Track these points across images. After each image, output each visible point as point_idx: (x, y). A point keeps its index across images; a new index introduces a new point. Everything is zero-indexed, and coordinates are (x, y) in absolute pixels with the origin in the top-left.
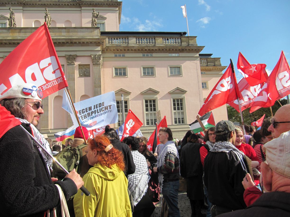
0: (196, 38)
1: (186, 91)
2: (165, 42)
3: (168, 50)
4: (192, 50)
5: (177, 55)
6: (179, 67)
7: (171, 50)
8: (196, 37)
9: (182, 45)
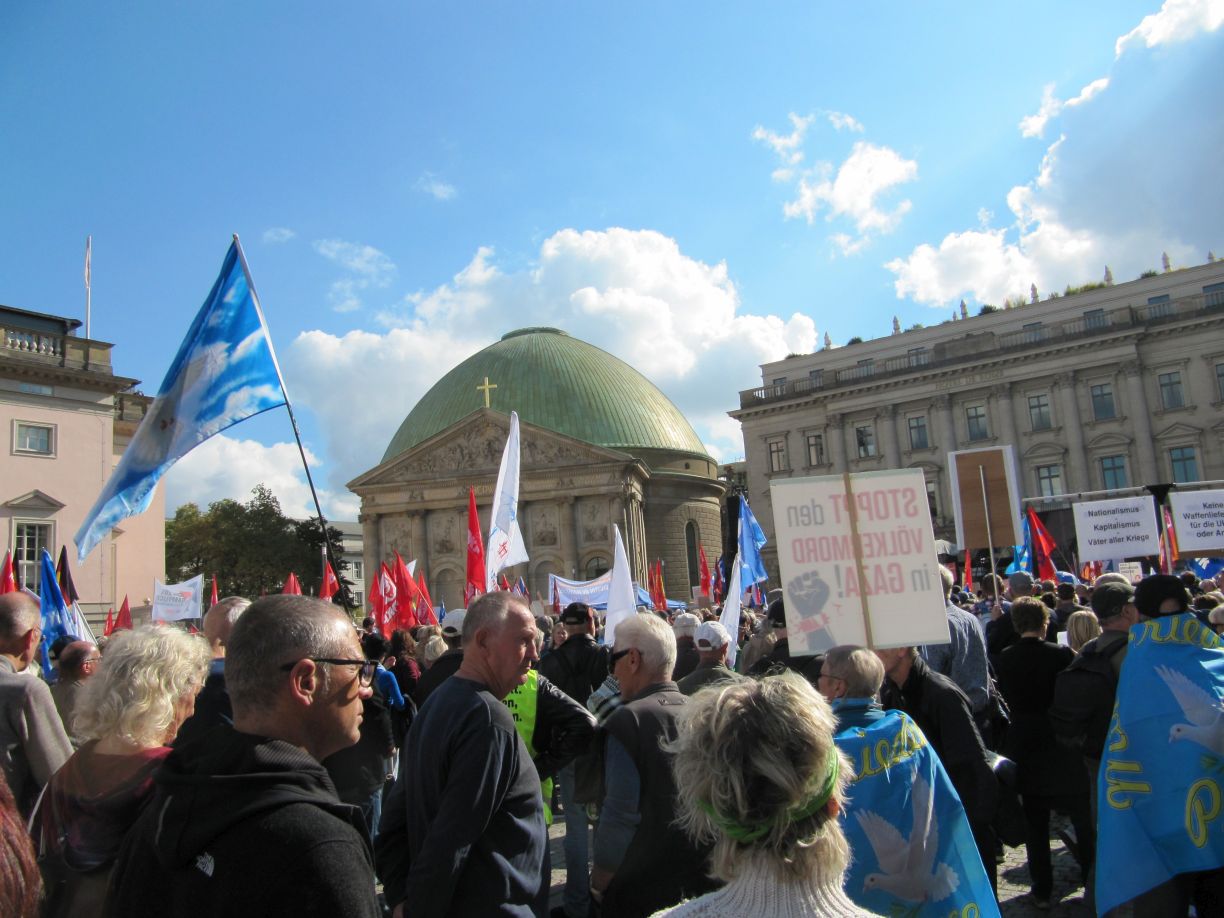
0: (112, 349)
1: (62, 506)
2: (13, 345)
3: (21, 371)
4: (97, 383)
5: (47, 391)
6: (49, 430)
7: (31, 373)
8: (110, 346)
9: (66, 362)
